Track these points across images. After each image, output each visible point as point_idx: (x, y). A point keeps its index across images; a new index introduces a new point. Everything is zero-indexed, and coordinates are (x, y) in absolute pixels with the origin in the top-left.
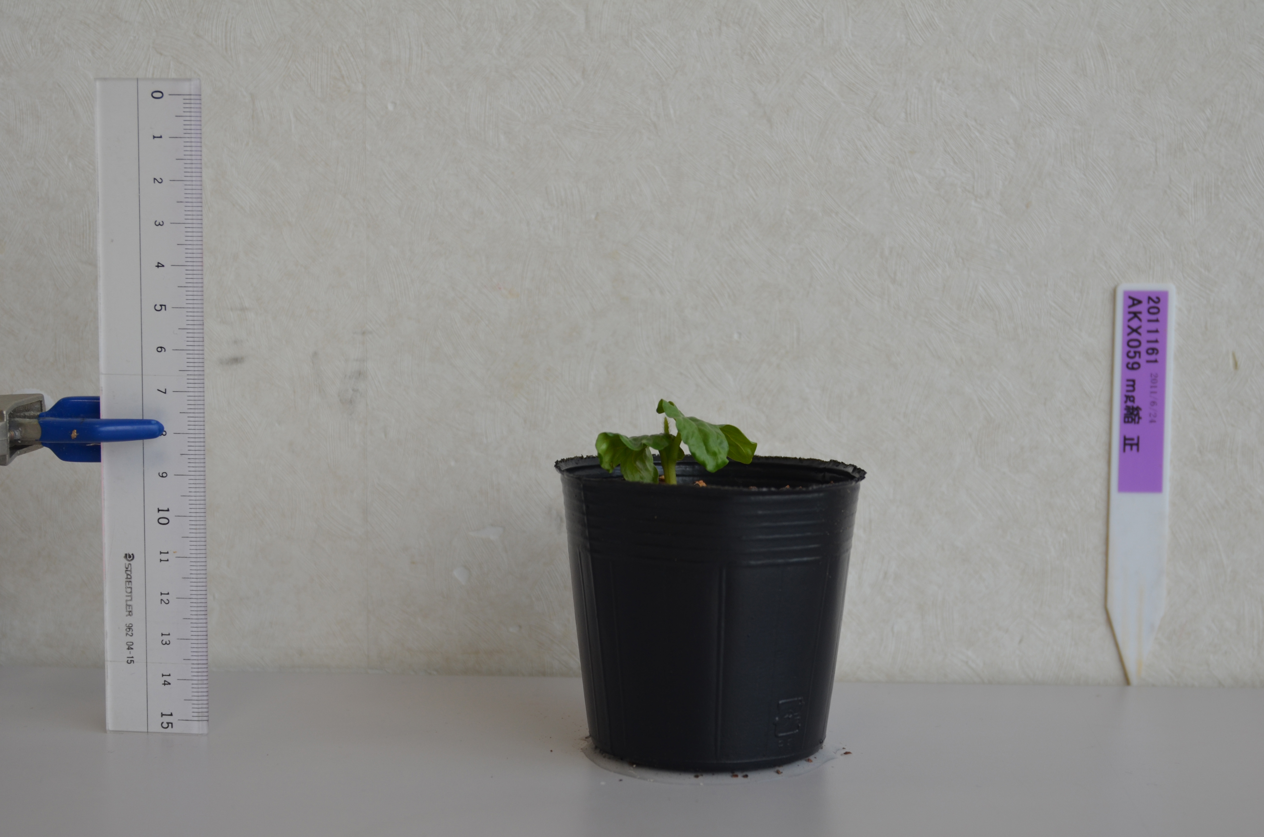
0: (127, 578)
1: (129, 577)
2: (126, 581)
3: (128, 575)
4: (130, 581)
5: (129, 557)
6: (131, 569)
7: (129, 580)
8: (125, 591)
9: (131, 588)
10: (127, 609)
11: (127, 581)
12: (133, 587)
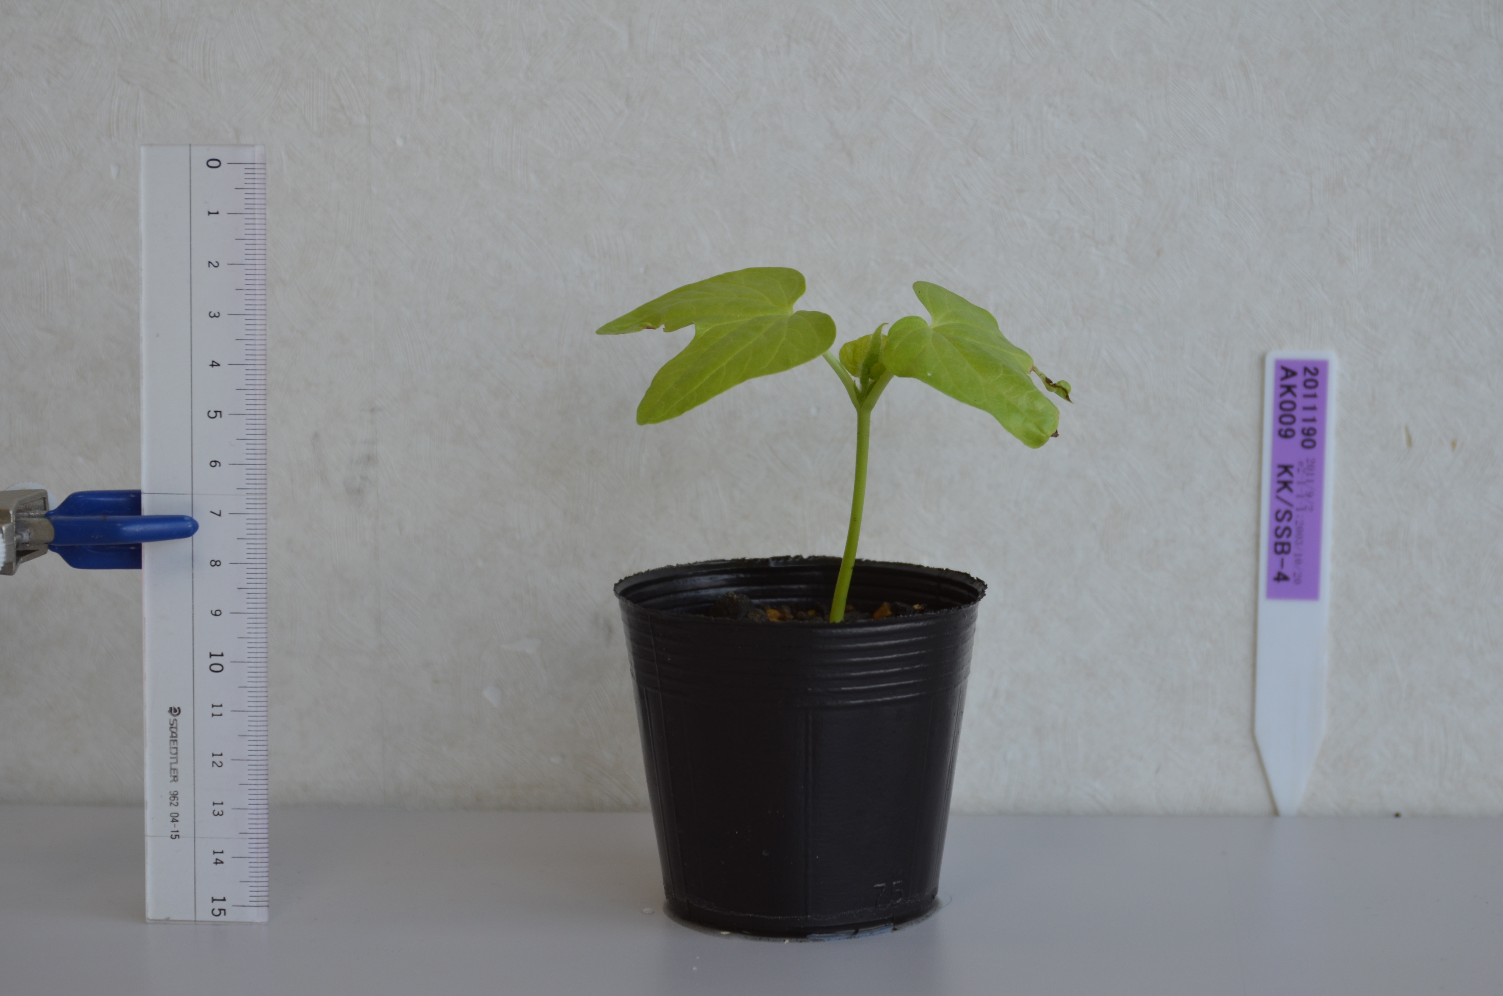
0: (172, 737)
1: (174, 735)
2: (171, 741)
3: (173, 732)
4: (176, 740)
5: (175, 711)
6: (177, 725)
8: (169, 752)
9: (176, 748)
10: (171, 773)
12: (179, 747)
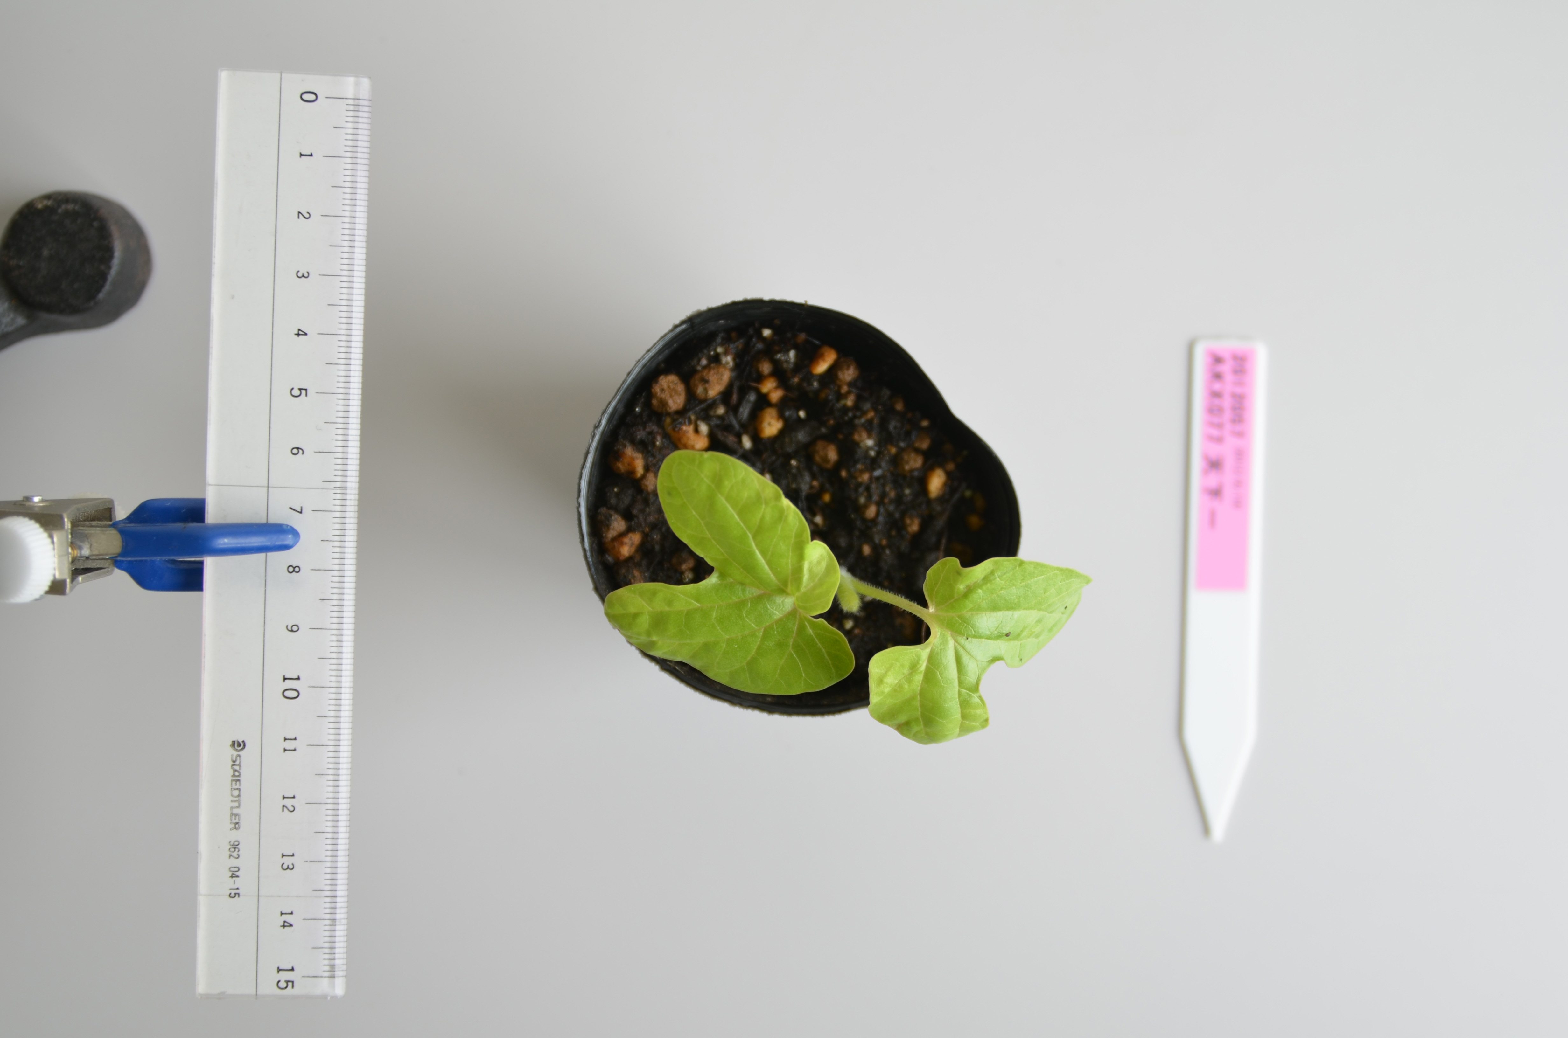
0: (234, 776)
1: (237, 774)
2: (232, 781)
3: (235, 771)
4: (239, 780)
5: (238, 745)
6: (240, 762)
7: (236, 778)
8: (230, 794)
9: (239, 790)
10: (231, 820)
11: (234, 780)
12: (242, 788)
